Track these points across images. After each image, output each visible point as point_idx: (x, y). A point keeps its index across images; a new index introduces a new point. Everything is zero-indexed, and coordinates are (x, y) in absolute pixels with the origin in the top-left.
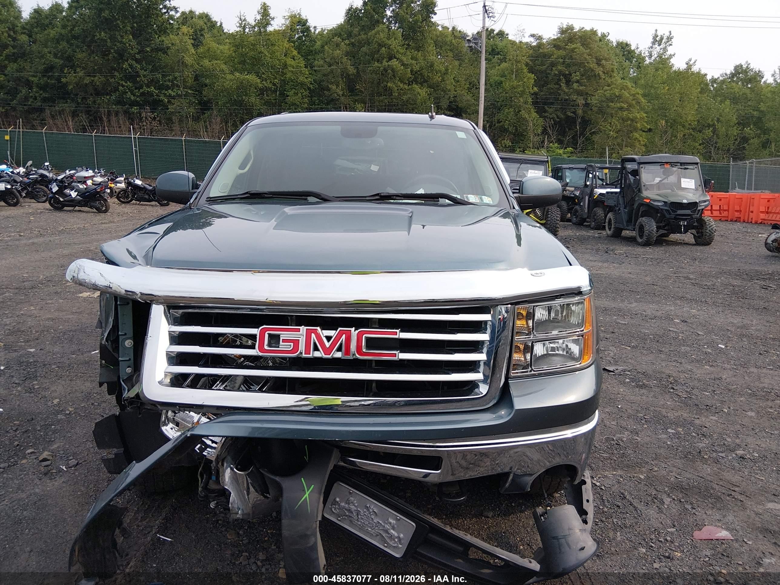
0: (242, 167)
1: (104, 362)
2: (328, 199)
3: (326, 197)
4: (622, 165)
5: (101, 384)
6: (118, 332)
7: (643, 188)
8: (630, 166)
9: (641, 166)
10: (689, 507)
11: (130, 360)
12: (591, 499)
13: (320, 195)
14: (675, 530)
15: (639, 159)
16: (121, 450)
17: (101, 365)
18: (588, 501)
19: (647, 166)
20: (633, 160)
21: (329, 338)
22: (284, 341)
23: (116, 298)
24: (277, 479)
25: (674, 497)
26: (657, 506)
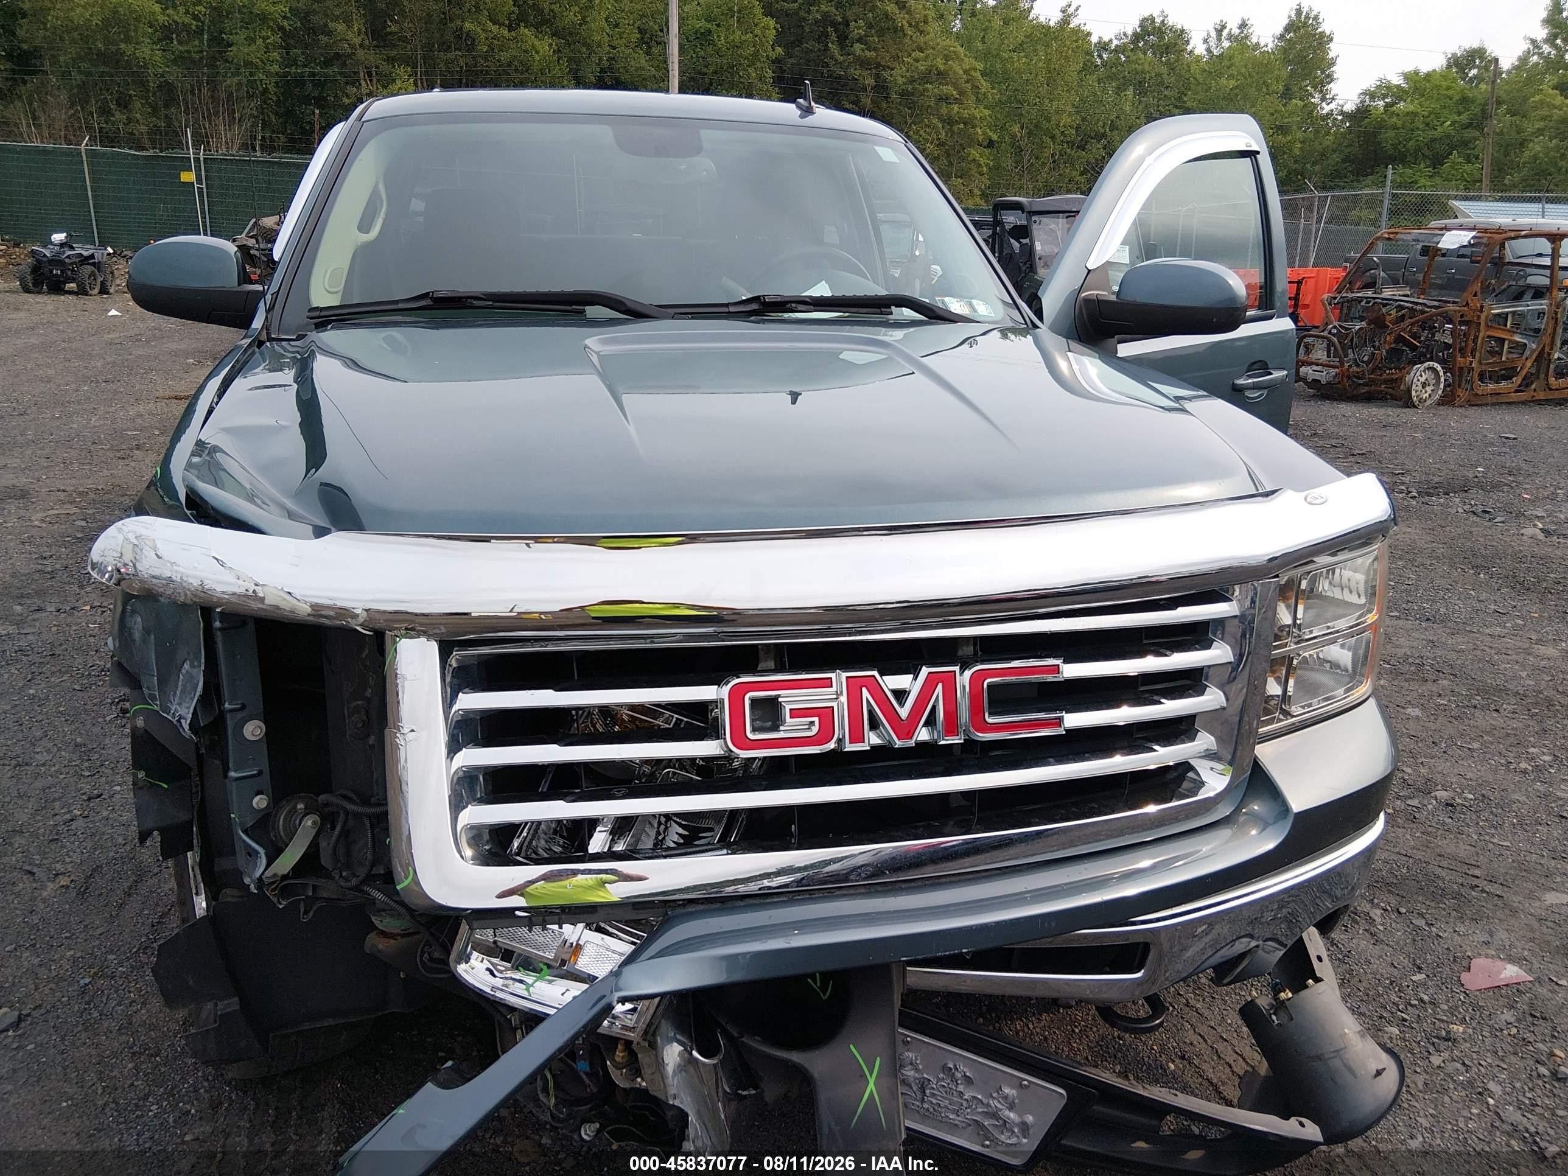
0: (364, 226)
1: (141, 775)
2: (647, 312)
3: (639, 308)
4: (995, 217)
5: (143, 836)
6: (220, 703)
7: (1039, 264)
8: (1011, 219)
9: (1034, 218)
10: (1421, 922)
11: (260, 773)
12: (1324, 955)
13: (622, 303)
14: (1424, 976)
15: (1030, 203)
16: (232, 1004)
17: (134, 784)
18: (1320, 959)
19: (1045, 220)
20: (1018, 206)
21: (901, 695)
22: (795, 713)
23: (207, 611)
24: (795, 1057)
25: (1382, 905)
26: (1366, 930)
